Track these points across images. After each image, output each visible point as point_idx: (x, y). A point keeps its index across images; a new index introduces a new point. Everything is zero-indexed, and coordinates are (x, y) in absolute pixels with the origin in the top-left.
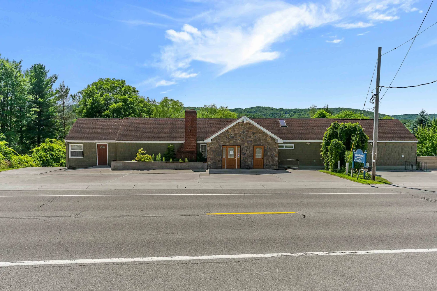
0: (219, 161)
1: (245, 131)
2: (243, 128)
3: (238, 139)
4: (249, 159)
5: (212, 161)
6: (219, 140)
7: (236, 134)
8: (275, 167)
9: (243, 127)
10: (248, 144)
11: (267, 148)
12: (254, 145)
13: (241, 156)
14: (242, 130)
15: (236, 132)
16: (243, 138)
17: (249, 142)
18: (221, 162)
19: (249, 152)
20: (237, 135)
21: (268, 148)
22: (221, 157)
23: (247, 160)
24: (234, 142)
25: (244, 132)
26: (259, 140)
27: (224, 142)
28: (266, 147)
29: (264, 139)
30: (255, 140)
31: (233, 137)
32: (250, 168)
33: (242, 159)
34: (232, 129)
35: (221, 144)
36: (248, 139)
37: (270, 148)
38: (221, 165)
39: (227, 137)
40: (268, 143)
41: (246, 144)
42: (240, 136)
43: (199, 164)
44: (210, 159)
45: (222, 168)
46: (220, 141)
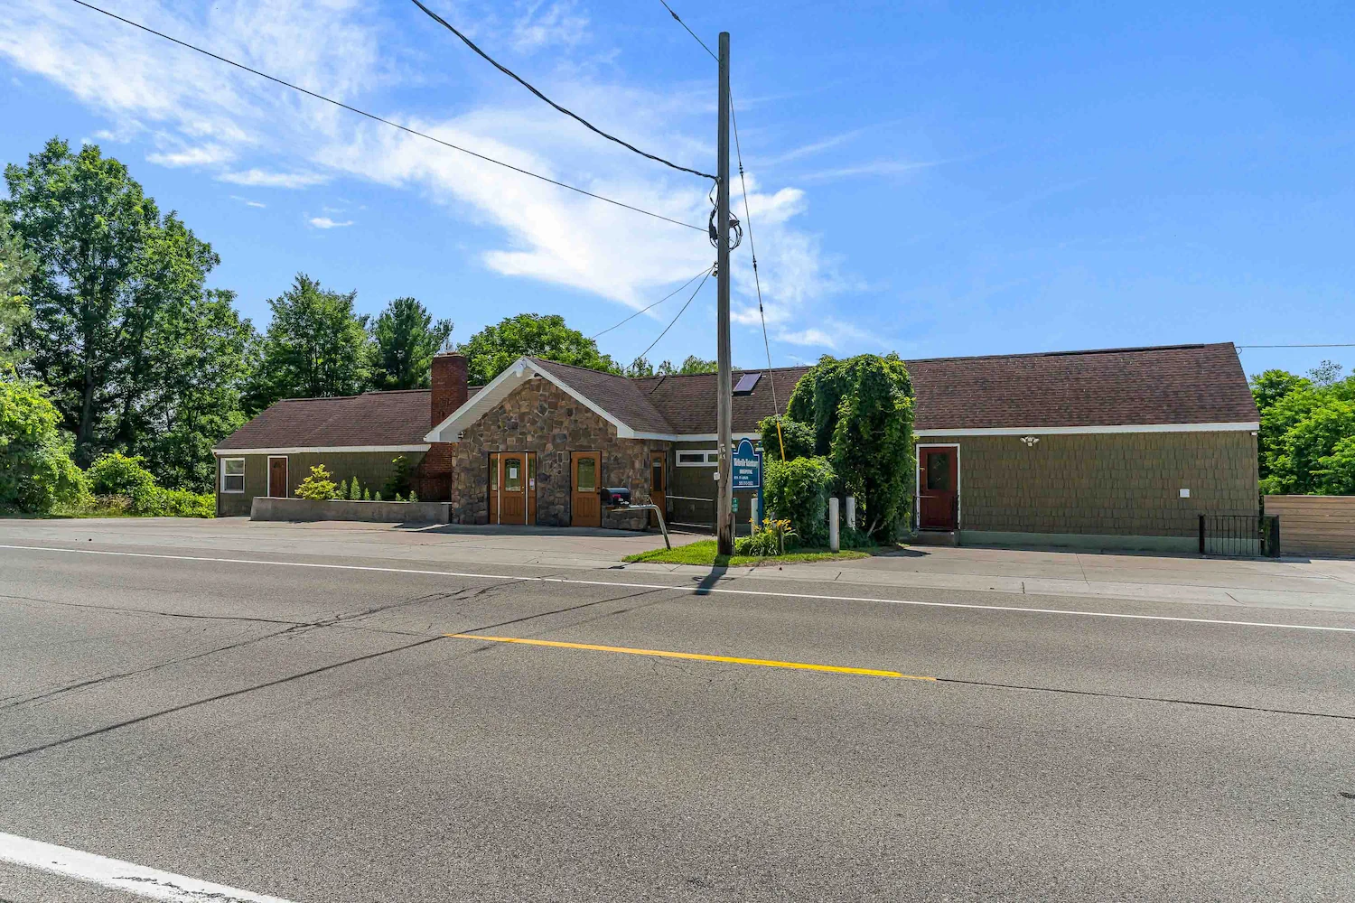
0: (481, 500)
1: (547, 407)
2: (541, 395)
3: (529, 433)
4: (558, 495)
5: (463, 501)
6: (481, 435)
7: (522, 416)
8: (633, 523)
9: (541, 392)
10: (556, 446)
11: (609, 458)
12: (571, 449)
13: (539, 484)
14: (537, 404)
15: (524, 410)
16: (542, 429)
17: (558, 441)
18: (484, 505)
19: (559, 472)
20: (526, 419)
21: (612, 458)
22: (485, 489)
23: (552, 498)
24: (518, 440)
25: (543, 410)
26: (586, 433)
27: (494, 441)
28: (605, 454)
29: (600, 429)
30: (575, 435)
31: (515, 427)
32: (561, 524)
33: (539, 495)
34: (513, 402)
35: (486, 447)
36: (556, 431)
37: (616, 459)
38: (484, 513)
39: (499, 427)
40: (610, 440)
41: (550, 447)
42: (533, 422)
43: (429, 508)
44: (457, 493)
45: (489, 522)
46: (482, 439)
